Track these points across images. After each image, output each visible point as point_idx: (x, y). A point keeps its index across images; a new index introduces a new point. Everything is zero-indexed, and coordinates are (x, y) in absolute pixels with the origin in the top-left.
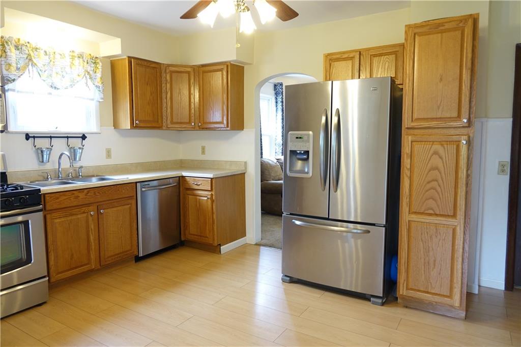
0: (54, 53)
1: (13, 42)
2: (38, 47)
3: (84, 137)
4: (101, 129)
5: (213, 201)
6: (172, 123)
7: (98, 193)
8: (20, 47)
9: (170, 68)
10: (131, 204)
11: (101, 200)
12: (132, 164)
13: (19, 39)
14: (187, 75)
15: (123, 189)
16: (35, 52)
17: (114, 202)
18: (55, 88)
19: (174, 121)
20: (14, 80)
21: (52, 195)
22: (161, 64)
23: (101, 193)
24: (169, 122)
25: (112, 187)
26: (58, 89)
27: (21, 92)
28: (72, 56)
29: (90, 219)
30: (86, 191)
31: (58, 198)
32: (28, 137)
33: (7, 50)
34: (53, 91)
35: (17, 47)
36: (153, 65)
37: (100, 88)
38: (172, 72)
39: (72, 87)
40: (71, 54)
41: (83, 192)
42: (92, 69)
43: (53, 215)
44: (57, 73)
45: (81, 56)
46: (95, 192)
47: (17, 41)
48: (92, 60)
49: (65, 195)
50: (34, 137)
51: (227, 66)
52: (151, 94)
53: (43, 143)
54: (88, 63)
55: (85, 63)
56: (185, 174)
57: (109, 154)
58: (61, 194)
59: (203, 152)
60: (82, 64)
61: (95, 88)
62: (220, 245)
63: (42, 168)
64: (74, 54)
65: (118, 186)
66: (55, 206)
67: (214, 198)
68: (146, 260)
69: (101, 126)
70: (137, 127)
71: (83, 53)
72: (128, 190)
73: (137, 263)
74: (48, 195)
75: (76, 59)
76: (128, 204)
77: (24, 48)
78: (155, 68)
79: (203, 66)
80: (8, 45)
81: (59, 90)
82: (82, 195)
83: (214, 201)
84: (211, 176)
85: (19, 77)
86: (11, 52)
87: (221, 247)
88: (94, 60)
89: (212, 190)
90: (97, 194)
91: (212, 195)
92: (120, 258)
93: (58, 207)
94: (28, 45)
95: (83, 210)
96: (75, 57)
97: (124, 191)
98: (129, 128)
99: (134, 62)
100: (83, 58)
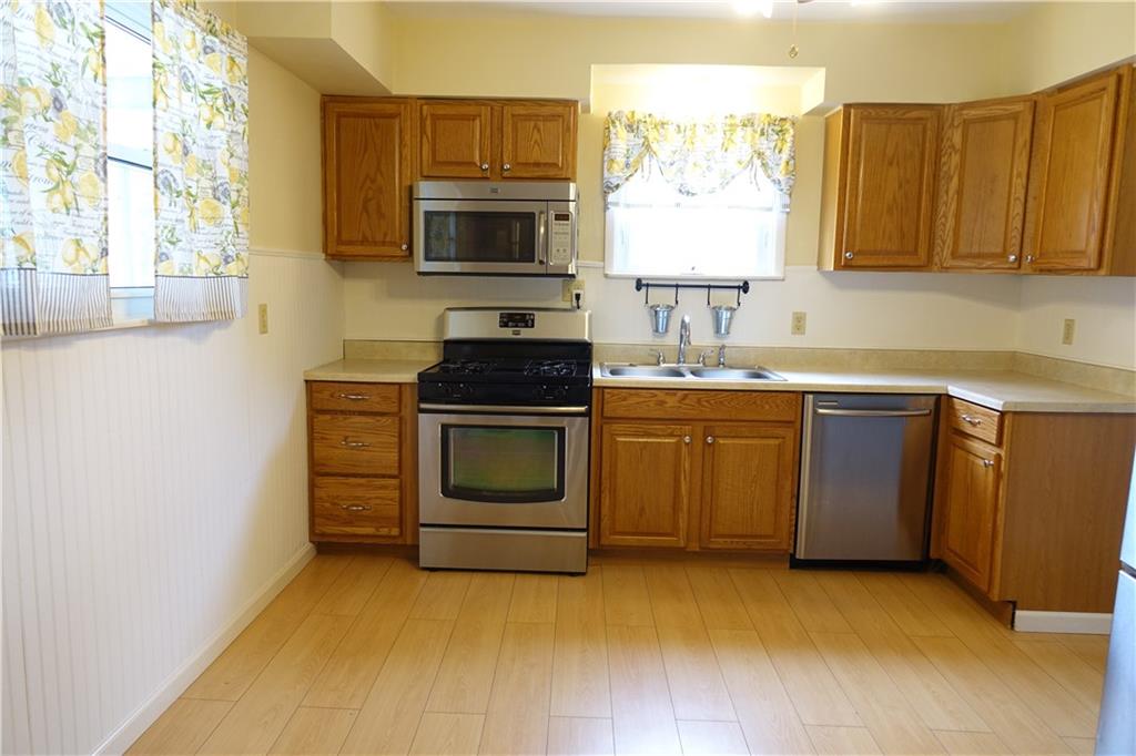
0: (695, 125)
1: (624, 119)
2: (665, 121)
3: (745, 287)
4: (785, 271)
5: (998, 476)
6: (954, 255)
7: (707, 401)
8: (635, 127)
9: (965, 112)
10: (784, 438)
11: (712, 416)
12: (854, 351)
13: (633, 113)
14: (1012, 122)
15: (767, 403)
16: (661, 130)
17: (741, 426)
18: (688, 193)
19: (963, 249)
20: (617, 186)
21: (616, 391)
22: (943, 105)
23: (712, 402)
24: (947, 252)
25: (741, 394)
26: (693, 194)
27: (633, 206)
28: (731, 125)
29: (684, 449)
30: (680, 393)
31: (625, 399)
32: (639, 285)
33: (612, 136)
34: (683, 199)
35: (630, 128)
36: (915, 114)
37: (783, 183)
38: (966, 124)
39: (723, 188)
40: (729, 121)
41: (675, 394)
42: (772, 144)
43: (615, 426)
44: (695, 164)
45: (748, 123)
46: (699, 401)
47: (629, 116)
48: (772, 127)
49: (637, 395)
50: (648, 285)
51: (1120, 79)
52: (900, 186)
53: (662, 297)
54: (762, 134)
55: (757, 136)
56: (954, 390)
57: (799, 323)
58: (633, 391)
59: (1068, 338)
60: (749, 138)
61: (772, 184)
62: (1015, 605)
63: (658, 341)
64: (733, 122)
65: (754, 394)
66: (620, 413)
67: (1002, 469)
68: (813, 572)
69: (786, 264)
70: (848, 266)
71: (753, 114)
72: (777, 406)
73: (794, 571)
74: (609, 390)
75: (739, 129)
76: (777, 438)
77: (641, 127)
78: (921, 119)
79: (1062, 88)
80: (615, 127)
81: (695, 197)
82: (671, 401)
83: (1002, 476)
84: (997, 404)
85: (627, 179)
86: (617, 138)
87: (1018, 613)
88: (778, 125)
89: (999, 444)
90: (705, 404)
91: (998, 457)
92: (745, 546)
93: (626, 414)
94: (648, 120)
95: (669, 431)
96: (738, 126)
97: (767, 407)
98: (832, 269)
99: (855, 116)
100: (753, 125)
